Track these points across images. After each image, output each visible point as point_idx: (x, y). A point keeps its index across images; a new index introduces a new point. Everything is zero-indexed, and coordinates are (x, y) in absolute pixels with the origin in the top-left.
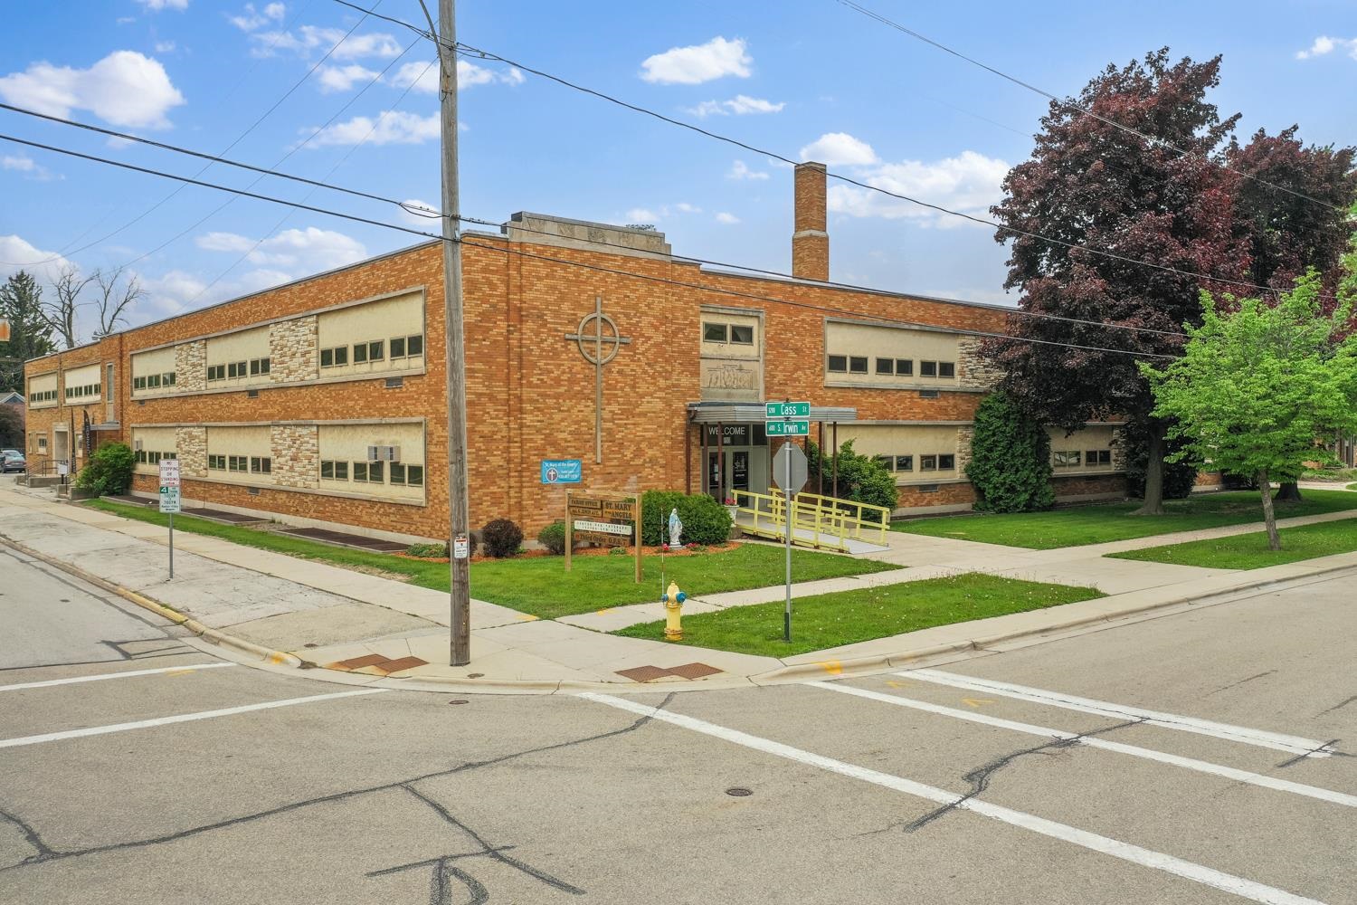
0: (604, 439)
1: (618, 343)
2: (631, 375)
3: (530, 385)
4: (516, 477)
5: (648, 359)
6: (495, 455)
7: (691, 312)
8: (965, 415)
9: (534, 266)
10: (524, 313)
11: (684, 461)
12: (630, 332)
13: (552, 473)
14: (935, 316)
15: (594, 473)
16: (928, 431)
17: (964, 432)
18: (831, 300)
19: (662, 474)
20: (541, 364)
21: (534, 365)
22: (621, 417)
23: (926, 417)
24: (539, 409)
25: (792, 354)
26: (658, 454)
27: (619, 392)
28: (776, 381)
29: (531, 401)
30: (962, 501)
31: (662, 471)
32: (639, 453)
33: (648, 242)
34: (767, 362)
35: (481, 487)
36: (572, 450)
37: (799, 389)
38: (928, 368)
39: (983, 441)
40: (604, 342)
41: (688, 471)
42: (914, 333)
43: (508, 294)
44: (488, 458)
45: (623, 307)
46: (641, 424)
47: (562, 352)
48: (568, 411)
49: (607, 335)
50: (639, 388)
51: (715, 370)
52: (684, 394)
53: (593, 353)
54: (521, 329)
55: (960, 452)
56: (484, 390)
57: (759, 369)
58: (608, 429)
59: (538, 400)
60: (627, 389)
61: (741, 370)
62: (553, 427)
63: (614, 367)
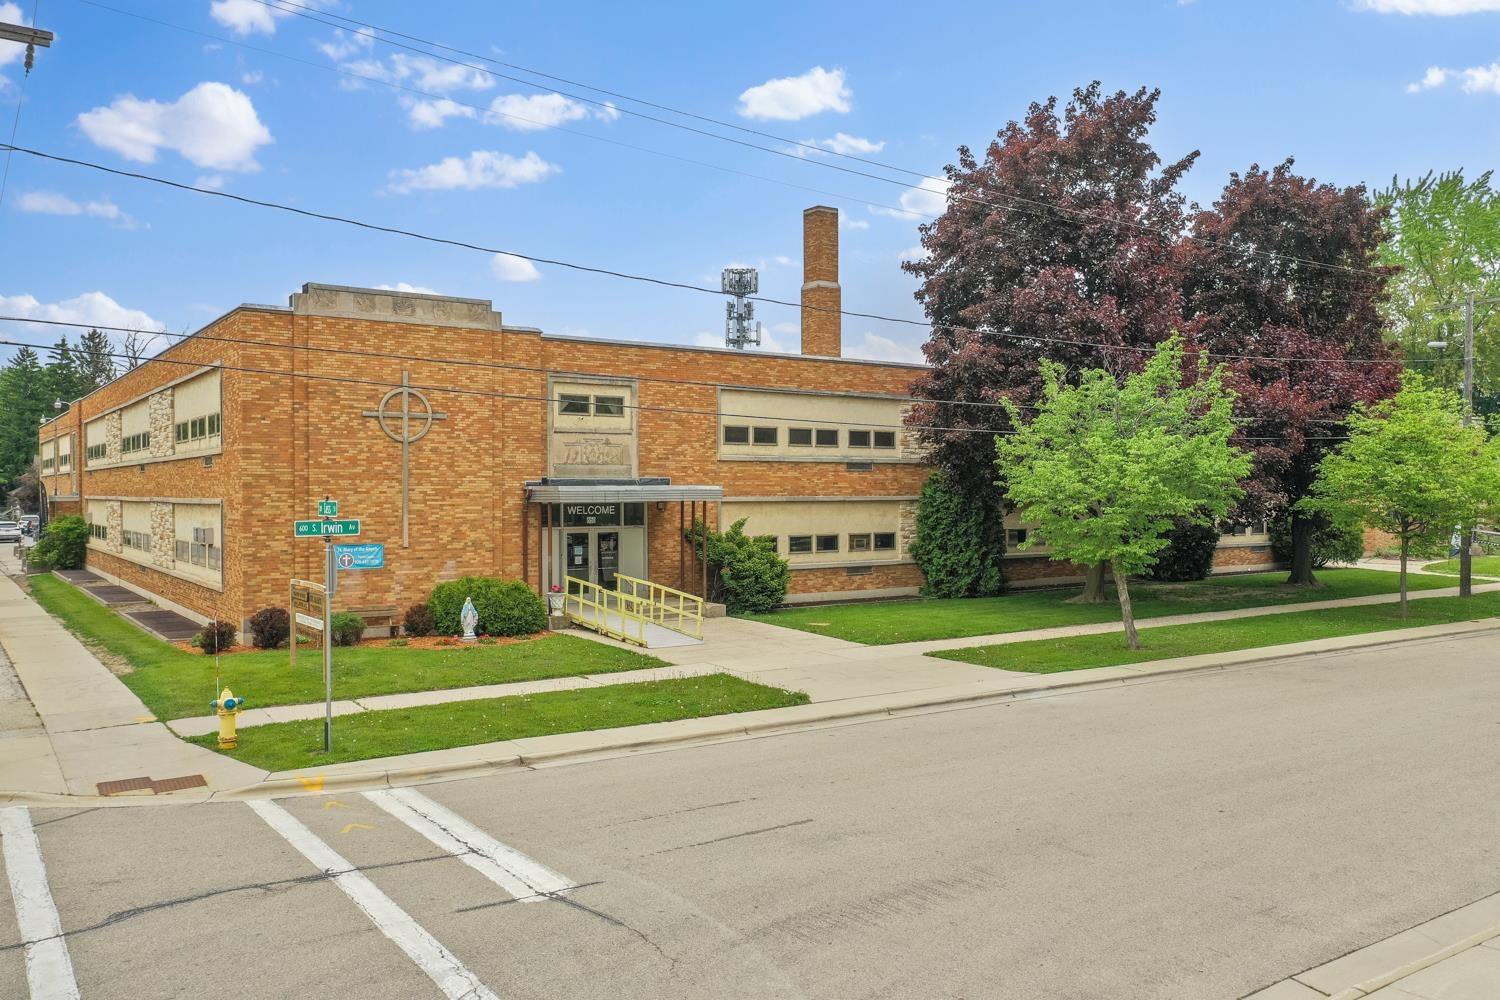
0: (414, 521)
1: (430, 419)
2: (450, 453)
3: (318, 465)
4: (302, 562)
5: (470, 435)
6: (277, 540)
7: (529, 384)
8: (911, 489)
9: (322, 340)
10: (310, 390)
11: (521, 544)
12: (447, 408)
13: (346, 558)
14: (868, 381)
15: (400, 557)
16: (860, 506)
17: (908, 508)
18: (727, 366)
19: (489, 559)
20: (333, 442)
21: (324, 444)
22: (437, 498)
23: (856, 492)
24: (330, 491)
25: (675, 426)
26: (484, 537)
27: (433, 472)
28: (654, 455)
29: (320, 483)
30: (906, 584)
31: (488, 555)
32: (458, 536)
33: (470, 311)
34: (641, 436)
35: (259, 573)
36: (372, 534)
37: (686, 464)
38: (858, 438)
39: (927, 517)
40: (412, 419)
41: (525, 554)
42: (840, 400)
43: (293, 370)
44: (267, 543)
45: (437, 381)
46: (461, 505)
47: (360, 430)
48: (367, 492)
49: (417, 411)
50: (458, 466)
51: (573, 444)
52: (520, 473)
53: (400, 431)
54: (307, 407)
55: (903, 529)
56: (264, 472)
57: (632, 442)
58: (418, 511)
59: (328, 481)
60: (443, 468)
61: (607, 443)
62: (347, 509)
63: (426, 445)
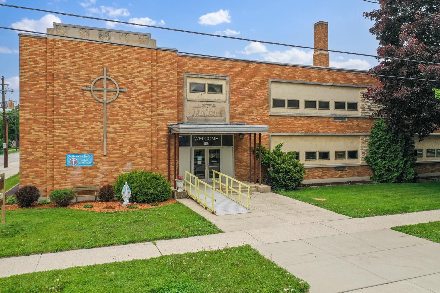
0: (110, 143)
1: (118, 92)
2: (128, 109)
3: (59, 114)
4: (50, 163)
5: (139, 100)
6: (38, 151)
7: (171, 76)
8: (366, 130)
9: (61, 51)
10: (55, 76)
11: (167, 154)
12: (128, 87)
13: (74, 161)
14: (344, 78)
15: (102, 161)
16: (340, 138)
17: (364, 139)
18: (274, 70)
19: (149, 161)
20: (67, 103)
21: (62, 103)
22: (121, 131)
23: (338, 131)
24: (64, 127)
25: (248, 98)
26: (146, 151)
27: (120, 118)
28: (237, 112)
29: (59, 123)
30: (364, 175)
31: (149, 160)
32: (133, 150)
33: (139, 38)
34: (231, 103)
35: (28, 168)
36: (88, 149)
37: (252, 117)
38: (339, 106)
39: (374, 143)
40: (108, 91)
41: (169, 160)
42: (330, 87)
43: (46, 66)
44: (33, 153)
45: (122, 73)
46: (134, 135)
47: (81, 97)
48: (85, 128)
49: (111, 88)
50: (133, 115)
51: (197, 107)
52: (166, 119)
53: (102, 97)
54: (53, 85)
55: (362, 149)
56: (31, 117)
57: (226, 106)
58: (112, 137)
59: (64, 122)
60: (125, 116)
61: (214, 106)
62: (74, 136)
63: (116, 105)
